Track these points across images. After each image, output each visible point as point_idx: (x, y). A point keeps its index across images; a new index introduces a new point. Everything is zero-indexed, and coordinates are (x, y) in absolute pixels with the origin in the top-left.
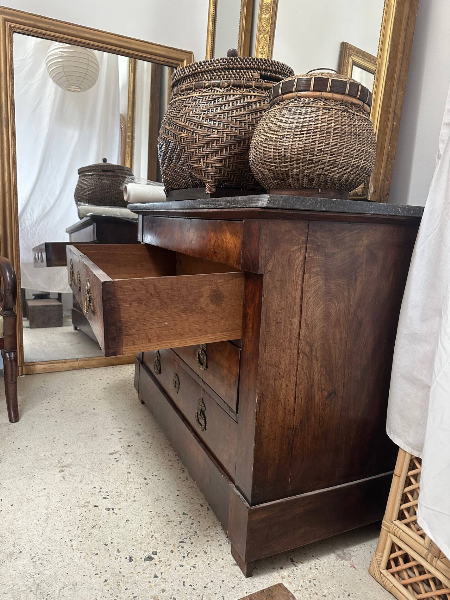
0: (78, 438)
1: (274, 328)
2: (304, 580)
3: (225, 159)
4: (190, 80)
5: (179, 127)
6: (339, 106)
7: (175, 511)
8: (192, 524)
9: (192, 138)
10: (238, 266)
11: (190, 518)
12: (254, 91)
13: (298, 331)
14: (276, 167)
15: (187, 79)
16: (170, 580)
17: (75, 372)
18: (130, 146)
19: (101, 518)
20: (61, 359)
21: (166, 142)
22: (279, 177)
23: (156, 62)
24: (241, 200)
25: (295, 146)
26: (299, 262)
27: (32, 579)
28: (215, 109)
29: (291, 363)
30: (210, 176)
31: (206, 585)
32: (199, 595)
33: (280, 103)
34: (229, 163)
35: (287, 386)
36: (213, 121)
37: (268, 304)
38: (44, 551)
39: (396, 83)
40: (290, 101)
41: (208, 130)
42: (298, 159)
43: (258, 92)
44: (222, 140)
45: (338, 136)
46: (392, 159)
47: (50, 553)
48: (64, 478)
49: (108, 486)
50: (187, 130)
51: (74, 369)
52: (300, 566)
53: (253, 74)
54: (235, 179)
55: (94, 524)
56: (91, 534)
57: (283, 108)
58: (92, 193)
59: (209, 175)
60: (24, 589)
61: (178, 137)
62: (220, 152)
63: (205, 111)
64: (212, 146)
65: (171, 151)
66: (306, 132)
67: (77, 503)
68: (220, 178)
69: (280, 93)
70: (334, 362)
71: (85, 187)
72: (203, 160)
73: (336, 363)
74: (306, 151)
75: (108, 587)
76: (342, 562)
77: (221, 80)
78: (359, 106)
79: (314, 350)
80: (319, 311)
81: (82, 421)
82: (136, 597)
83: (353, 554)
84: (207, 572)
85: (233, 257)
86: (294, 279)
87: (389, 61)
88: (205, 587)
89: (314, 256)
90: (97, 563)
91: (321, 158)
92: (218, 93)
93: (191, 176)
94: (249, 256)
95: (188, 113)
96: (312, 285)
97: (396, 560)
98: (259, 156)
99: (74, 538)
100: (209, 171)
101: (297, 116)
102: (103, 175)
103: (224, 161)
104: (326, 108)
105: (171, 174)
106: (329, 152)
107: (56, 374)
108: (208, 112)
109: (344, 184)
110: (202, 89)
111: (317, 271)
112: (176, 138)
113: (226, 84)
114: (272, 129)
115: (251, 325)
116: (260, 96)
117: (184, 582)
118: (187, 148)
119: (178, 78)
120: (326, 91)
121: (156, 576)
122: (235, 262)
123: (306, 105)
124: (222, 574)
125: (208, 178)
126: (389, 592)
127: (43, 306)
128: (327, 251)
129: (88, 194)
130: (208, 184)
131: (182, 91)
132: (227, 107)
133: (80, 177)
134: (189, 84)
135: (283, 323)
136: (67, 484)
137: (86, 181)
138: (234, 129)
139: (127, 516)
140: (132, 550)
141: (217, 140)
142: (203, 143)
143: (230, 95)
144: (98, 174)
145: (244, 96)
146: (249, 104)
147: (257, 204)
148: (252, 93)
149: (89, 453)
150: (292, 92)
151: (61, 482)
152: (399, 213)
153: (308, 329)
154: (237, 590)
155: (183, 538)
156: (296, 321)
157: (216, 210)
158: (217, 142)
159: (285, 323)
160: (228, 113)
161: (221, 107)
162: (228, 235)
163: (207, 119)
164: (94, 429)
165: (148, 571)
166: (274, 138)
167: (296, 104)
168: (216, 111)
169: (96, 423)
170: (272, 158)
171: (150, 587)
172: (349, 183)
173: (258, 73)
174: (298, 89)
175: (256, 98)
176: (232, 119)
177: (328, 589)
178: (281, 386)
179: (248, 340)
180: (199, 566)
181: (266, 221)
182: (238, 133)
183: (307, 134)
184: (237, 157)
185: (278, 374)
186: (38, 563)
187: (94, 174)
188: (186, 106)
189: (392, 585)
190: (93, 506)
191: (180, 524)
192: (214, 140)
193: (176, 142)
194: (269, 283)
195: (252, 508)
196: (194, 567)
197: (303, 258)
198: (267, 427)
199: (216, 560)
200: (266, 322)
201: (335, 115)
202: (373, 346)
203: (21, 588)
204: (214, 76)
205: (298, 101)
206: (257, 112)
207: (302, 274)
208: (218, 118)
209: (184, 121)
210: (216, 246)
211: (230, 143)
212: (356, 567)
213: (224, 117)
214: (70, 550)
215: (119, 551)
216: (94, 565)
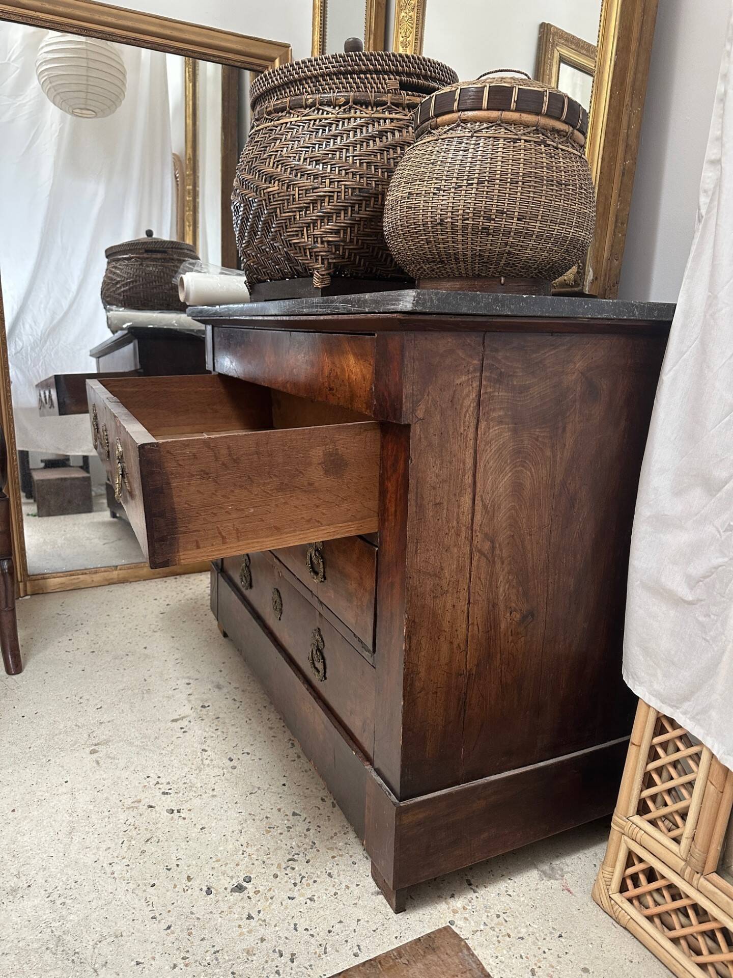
0: (120, 696)
1: (430, 513)
2: (489, 914)
3: (345, 229)
4: (281, 94)
5: (266, 175)
6: (532, 134)
7: (279, 810)
8: (308, 830)
9: (288, 193)
10: (368, 411)
11: (304, 820)
12: (389, 111)
13: (470, 516)
14: (428, 242)
15: (276, 92)
16: (273, 922)
17: (113, 587)
18: (192, 208)
19: (159, 825)
20: (89, 567)
21: (244, 202)
22: (433, 258)
23: (227, 63)
24: (370, 300)
25: (459, 205)
26: (469, 402)
27: (49, 930)
28: (325, 142)
29: (460, 569)
30: (320, 258)
31: (331, 929)
32: (320, 945)
33: (433, 131)
34: (351, 236)
35: (454, 606)
36: (321, 165)
37: (420, 475)
38: (68, 882)
39: (628, 93)
40: (448, 128)
41: (314, 179)
42: (465, 227)
43: (396, 113)
44: (338, 196)
45: (530, 186)
46: (622, 224)
47: (77, 886)
48: (98, 763)
49: (170, 774)
50: (279, 180)
51: (111, 583)
52: (482, 892)
53: (387, 81)
54: (362, 263)
55: (148, 836)
56: (143, 852)
57: (437, 140)
58: (129, 289)
59: (318, 256)
60: (35, 946)
61: (264, 193)
62: (334, 217)
63: (308, 147)
64: (321, 206)
65: (253, 217)
66: (476, 181)
67: (120, 804)
68: (337, 261)
69: (432, 113)
70: (530, 564)
71: (119, 279)
72: (307, 230)
73: (533, 566)
74: (476, 214)
75: (172, 938)
76: (549, 883)
77: (334, 92)
78: (565, 134)
79: (497, 546)
80: (504, 482)
81: (126, 668)
82: (218, 952)
83: (566, 869)
84: (333, 907)
85: (360, 397)
86: (462, 431)
87: (616, 54)
88: (329, 932)
89: (494, 391)
90: (154, 899)
91: (503, 226)
92: (330, 115)
93: (289, 259)
94: (386, 394)
95: (280, 152)
96: (492, 440)
97: (635, 878)
98: (399, 223)
99: (116, 860)
100: (318, 250)
101: (461, 153)
102: (147, 258)
103: (342, 232)
104: (510, 138)
105: (256, 255)
106: (516, 214)
107: (82, 592)
108: (314, 149)
109: (542, 269)
110: (302, 110)
111: (500, 416)
112: (260, 194)
113: (343, 100)
114: (419, 177)
115: (393, 509)
116: (401, 120)
118: (280, 210)
119: (261, 90)
120: (509, 110)
121: (250, 917)
122: (364, 405)
123: (475, 134)
124: (356, 909)
125: (316, 262)
126: (624, 927)
127: (58, 479)
128: (515, 383)
129: (124, 291)
130: (317, 272)
131: (269, 113)
132: (345, 139)
133: (109, 263)
134: (279, 102)
135: (445, 503)
136: (102, 773)
137: (119, 268)
138: (358, 176)
139: (203, 822)
140: (211, 876)
141: (330, 196)
142: (306, 201)
143: (349, 119)
144: (138, 258)
145: (374, 121)
146: (382, 134)
147: (395, 307)
148: (387, 115)
149: (139, 721)
150: (453, 112)
151: (93, 770)
152: (634, 315)
153: (487, 512)
154: (381, 934)
155: (293, 853)
156: (467, 499)
157: (330, 317)
158: (329, 199)
159: (448, 504)
160: (347, 150)
161: (335, 139)
162: (352, 360)
163: (312, 161)
164: (145, 680)
165: (237, 909)
166: (423, 192)
167: (459, 132)
168: (326, 147)
169: (149, 670)
170: (422, 226)
171: (241, 935)
172: (552, 267)
173: (395, 79)
174: (462, 107)
175: (395, 123)
176: (353, 160)
177: (527, 926)
178: (444, 607)
179: (388, 534)
180: (319, 897)
181: (412, 335)
182: (365, 185)
183: (478, 184)
184: (364, 224)
185: (439, 587)
186: (58, 902)
187: (133, 258)
188: (276, 139)
189: (629, 917)
190: (146, 807)
191: (289, 831)
192: (325, 196)
193: (262, 201)
194: (420, 439)
195: (402, 804)
196: (311, 899)
197: (476, 396)
198: (423, 674)
199: (347, 887)
200: (417, 504)
201: (525, 150)
202: (594, 536)
203: (30, 944)
204: (321, 85)
205: (462, 127)
206: (397, 146)
207: (475, 421)
208: (330, 159)
209: (273, 166)
210: (332, 378)
211: (351, 202)
212: (571, 889)
213: (340, 157)
214: (111, 880)
215: (189, 879)
216: (150, 903)
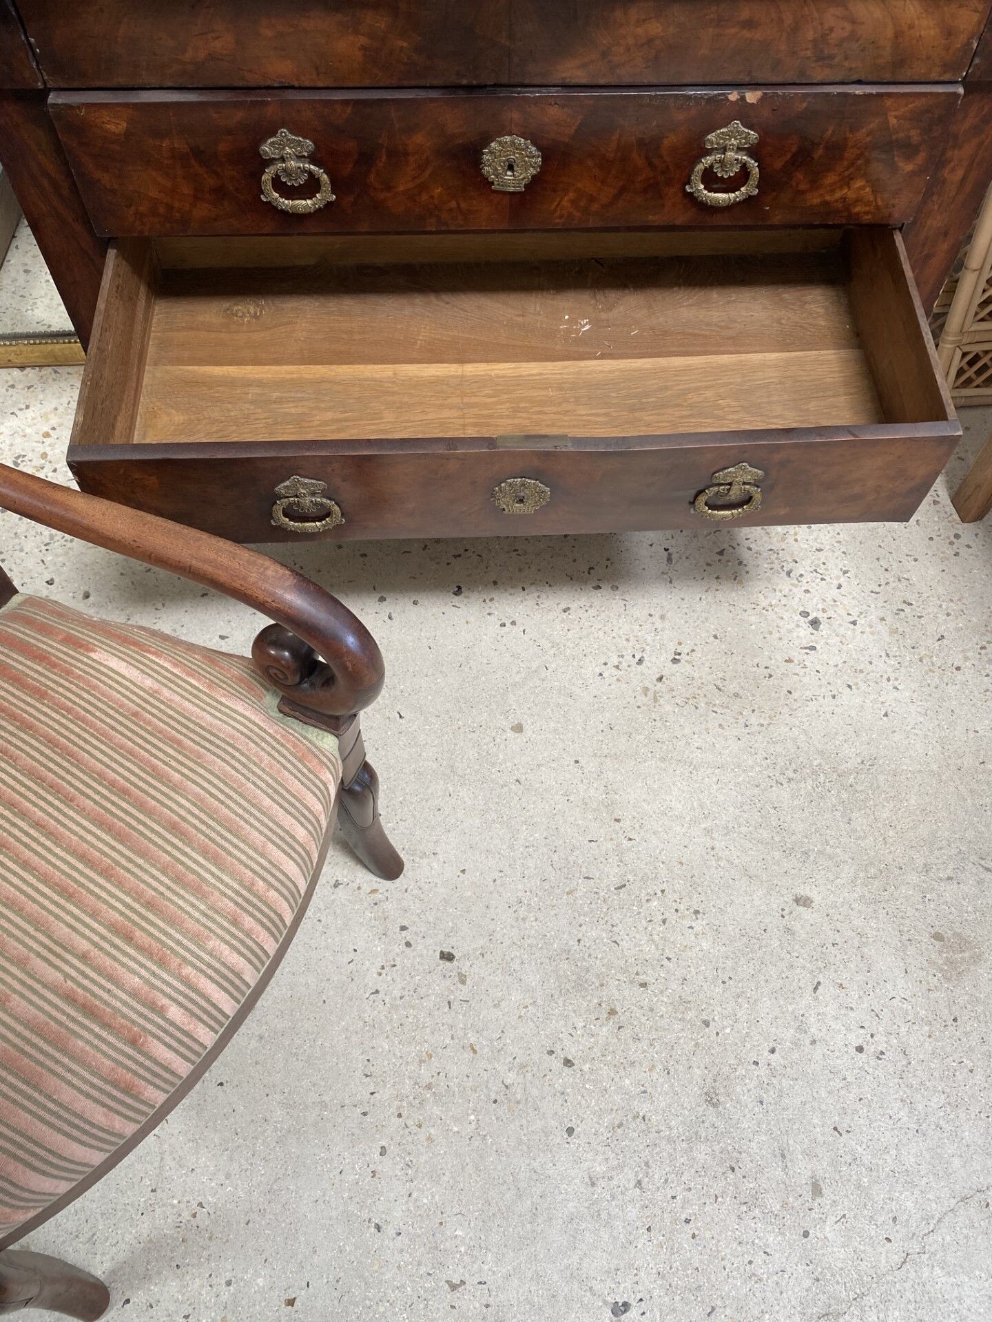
16: (865, 607)
27: (828, 784)
31: (884, 568)
32: (899, 581)
38: (765, 766)
47: (772, 758)
55: (711, 688)
56: (739, 694)
67: (644, 708)
82: (887, 654)
84: (860, 560)
88: (886, 570)
90: (808, 693)
99: (740, 721)
117: (872, 592)
121: (854, 623)
139: (708, 634)
140: (792, 642)
155: (780, 569)
165: (843, 630)
180: (845, 566)
190: (659, 684)
196: (845, 573)
199: (839, 542)
214: (771, 727)
215: (789, 661)
216: (814, 698)
